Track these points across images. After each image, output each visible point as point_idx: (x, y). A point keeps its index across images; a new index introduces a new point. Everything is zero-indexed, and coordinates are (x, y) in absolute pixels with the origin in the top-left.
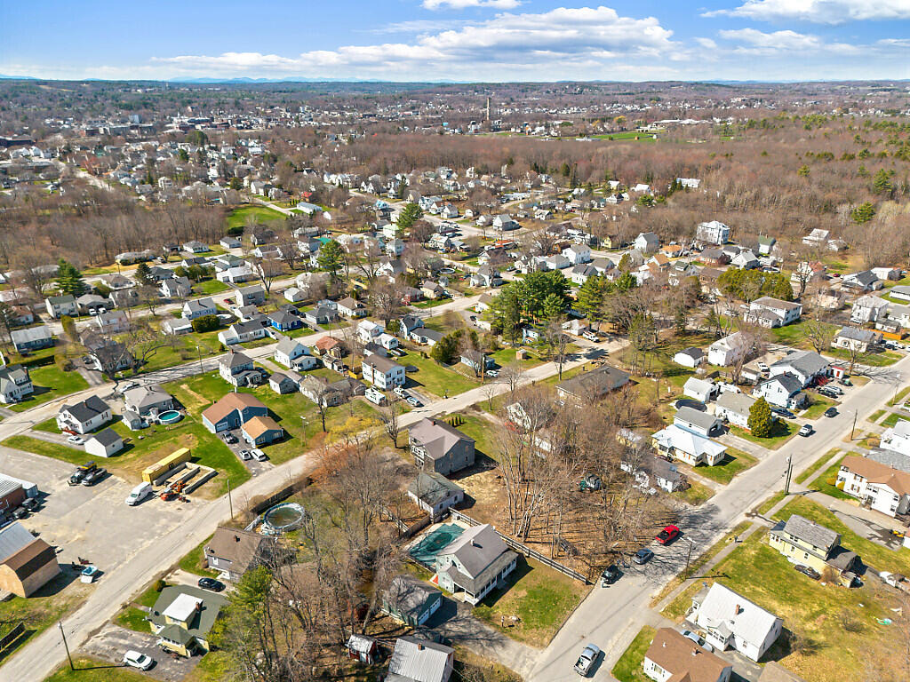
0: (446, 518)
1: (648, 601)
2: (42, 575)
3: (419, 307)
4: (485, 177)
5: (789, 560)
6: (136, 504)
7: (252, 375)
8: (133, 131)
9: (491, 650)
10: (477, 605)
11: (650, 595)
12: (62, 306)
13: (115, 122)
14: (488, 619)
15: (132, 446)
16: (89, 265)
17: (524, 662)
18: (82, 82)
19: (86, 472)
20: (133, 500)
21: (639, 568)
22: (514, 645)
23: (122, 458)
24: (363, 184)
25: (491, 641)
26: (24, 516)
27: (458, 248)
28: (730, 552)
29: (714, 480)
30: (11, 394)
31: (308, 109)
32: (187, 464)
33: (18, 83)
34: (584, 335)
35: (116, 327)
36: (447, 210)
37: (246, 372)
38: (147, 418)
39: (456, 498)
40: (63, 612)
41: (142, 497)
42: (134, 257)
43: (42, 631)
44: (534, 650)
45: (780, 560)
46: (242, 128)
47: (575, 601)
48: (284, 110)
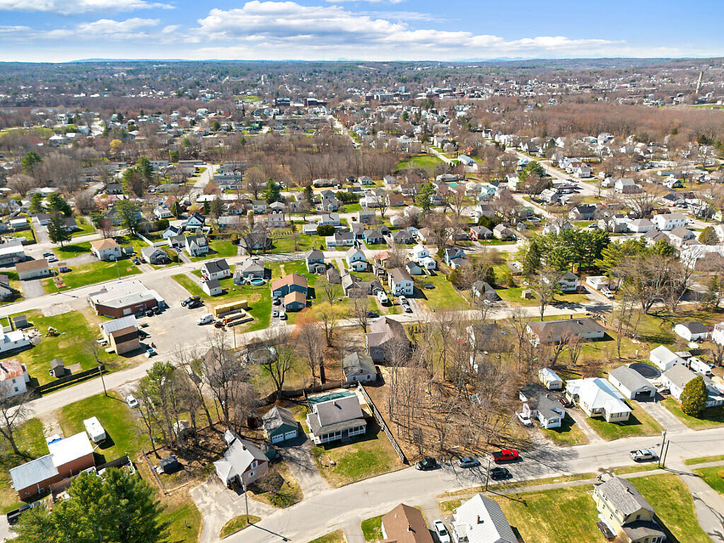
0: (353, 387)
1: (441, 492)
2: (128, 345)
3: (482, 243)
4: (640, 144)
5: (600, 516)
6: (201, 324)
7: (318, 267)
8: (394, 98)
9: (302, 474)
10: (318, 445)
11: (446, 490)
12: (259, 206)
13: (389, 91)
14: (317, 456)
15: (227, 293)
16: (297, 184)
17: (314, 490)
18: (384, 63)
19: (192, 300)
20: (200, 321)
21: (458, 469)
22: (318, 477)
23: (217, 298)
24: (521, 144)
25: (308, 469)
26: (150, 315)
27: (563, 203)
28: (549, 489)
29: (598, 433)
30: (195, 251)
31: (535, 82)
32: (242, 310)
33: (346, 64)
34: (602, 291)
35: (277, 224)
36: (580, 171)
37: (316, 264)
38: (246, 279)
39: (369, 377)
40: (126, 367)
41: (206, 321)
42: (323, 183)
43: (112, 372)
44: (328, 486)
45: (591, 513)
46: (473, 97)
47: (386, 469)
48: (515, 82)
